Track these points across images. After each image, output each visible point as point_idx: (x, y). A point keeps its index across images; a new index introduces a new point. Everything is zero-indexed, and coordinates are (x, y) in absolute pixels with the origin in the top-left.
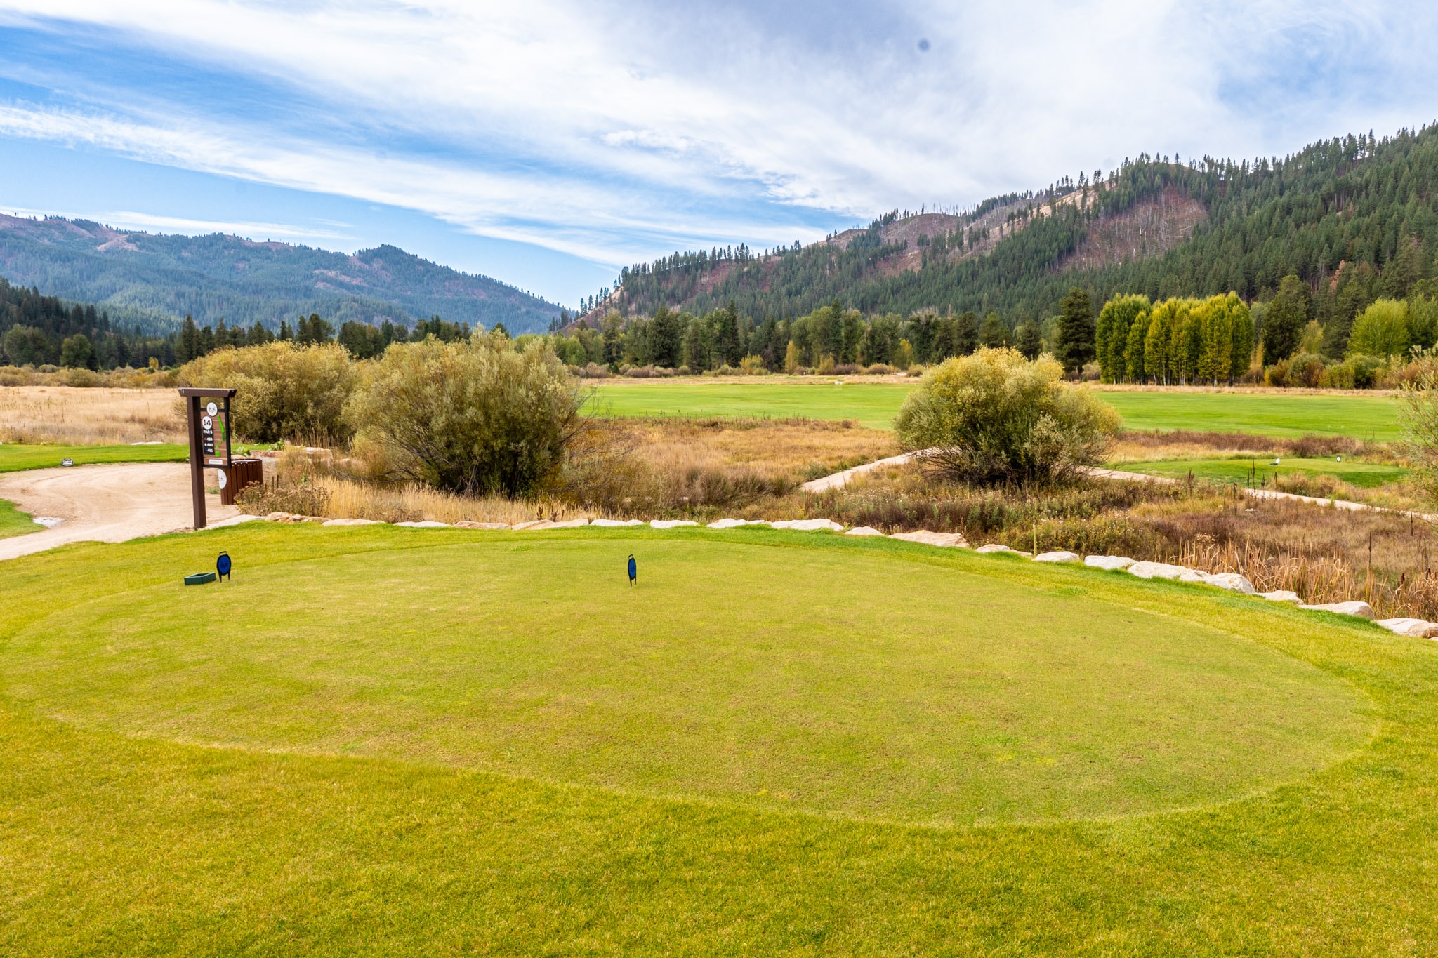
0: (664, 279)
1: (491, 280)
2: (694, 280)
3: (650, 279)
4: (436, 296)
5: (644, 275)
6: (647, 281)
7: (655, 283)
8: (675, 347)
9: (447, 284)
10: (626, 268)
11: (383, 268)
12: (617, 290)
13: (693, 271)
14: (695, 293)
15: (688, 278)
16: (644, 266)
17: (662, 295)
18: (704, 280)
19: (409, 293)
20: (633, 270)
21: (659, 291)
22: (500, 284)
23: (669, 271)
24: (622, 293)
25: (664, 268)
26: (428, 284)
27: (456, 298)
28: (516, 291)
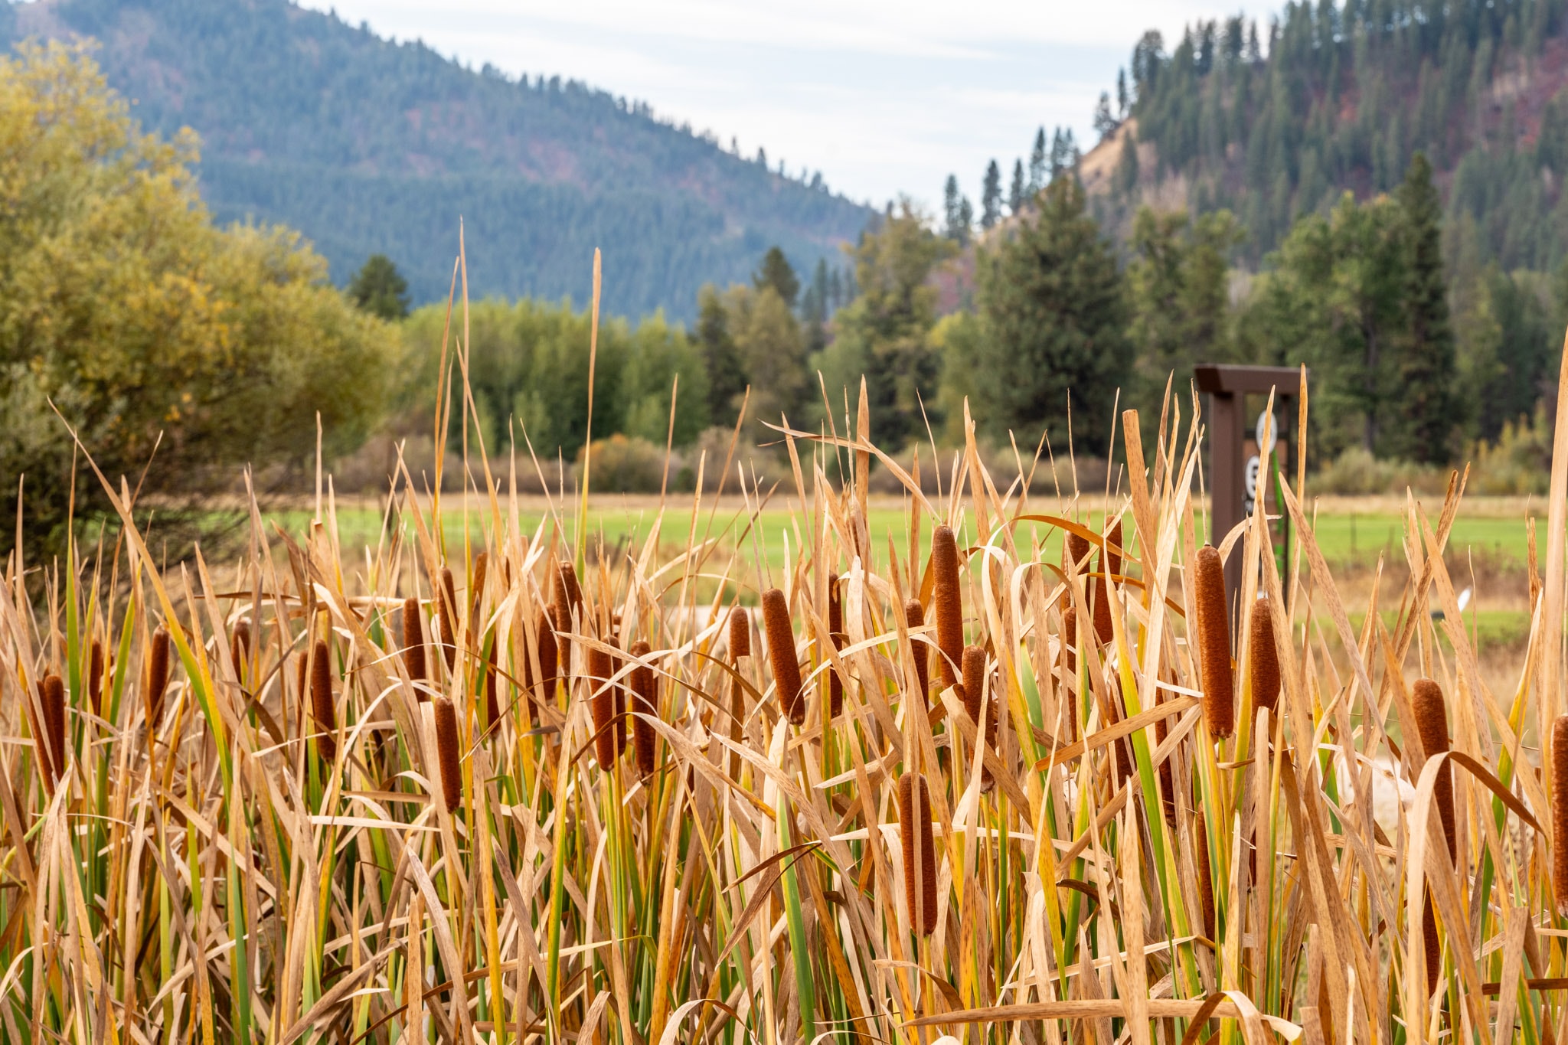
0: (1320, 88)
1: (602, 99)
2: (1459, 92)
3: (1258, 85)
4: (368, 170)
5: (1233, 64)
6: (1246, 96)
7: (1279, 107)
8: (1106, 361)
9: (416, 117)
10: (1152, 38)
11: (155, 51)
12: (1108, 136)
13: (1453, 48)
14: (1462, 146)
15: (1434, 81)
16: (1235, 27)
17: (1308, 160)
18: (1506, 88)
19: (255, 158)
20: (1186, 47)
21: (1293, 140)
22: (640, 119)
23: (1344, 51)
24: (1129, 153)
25: (1326, 37)
26: (335, 120)
27: (450, 178)
28: (706, 147)
